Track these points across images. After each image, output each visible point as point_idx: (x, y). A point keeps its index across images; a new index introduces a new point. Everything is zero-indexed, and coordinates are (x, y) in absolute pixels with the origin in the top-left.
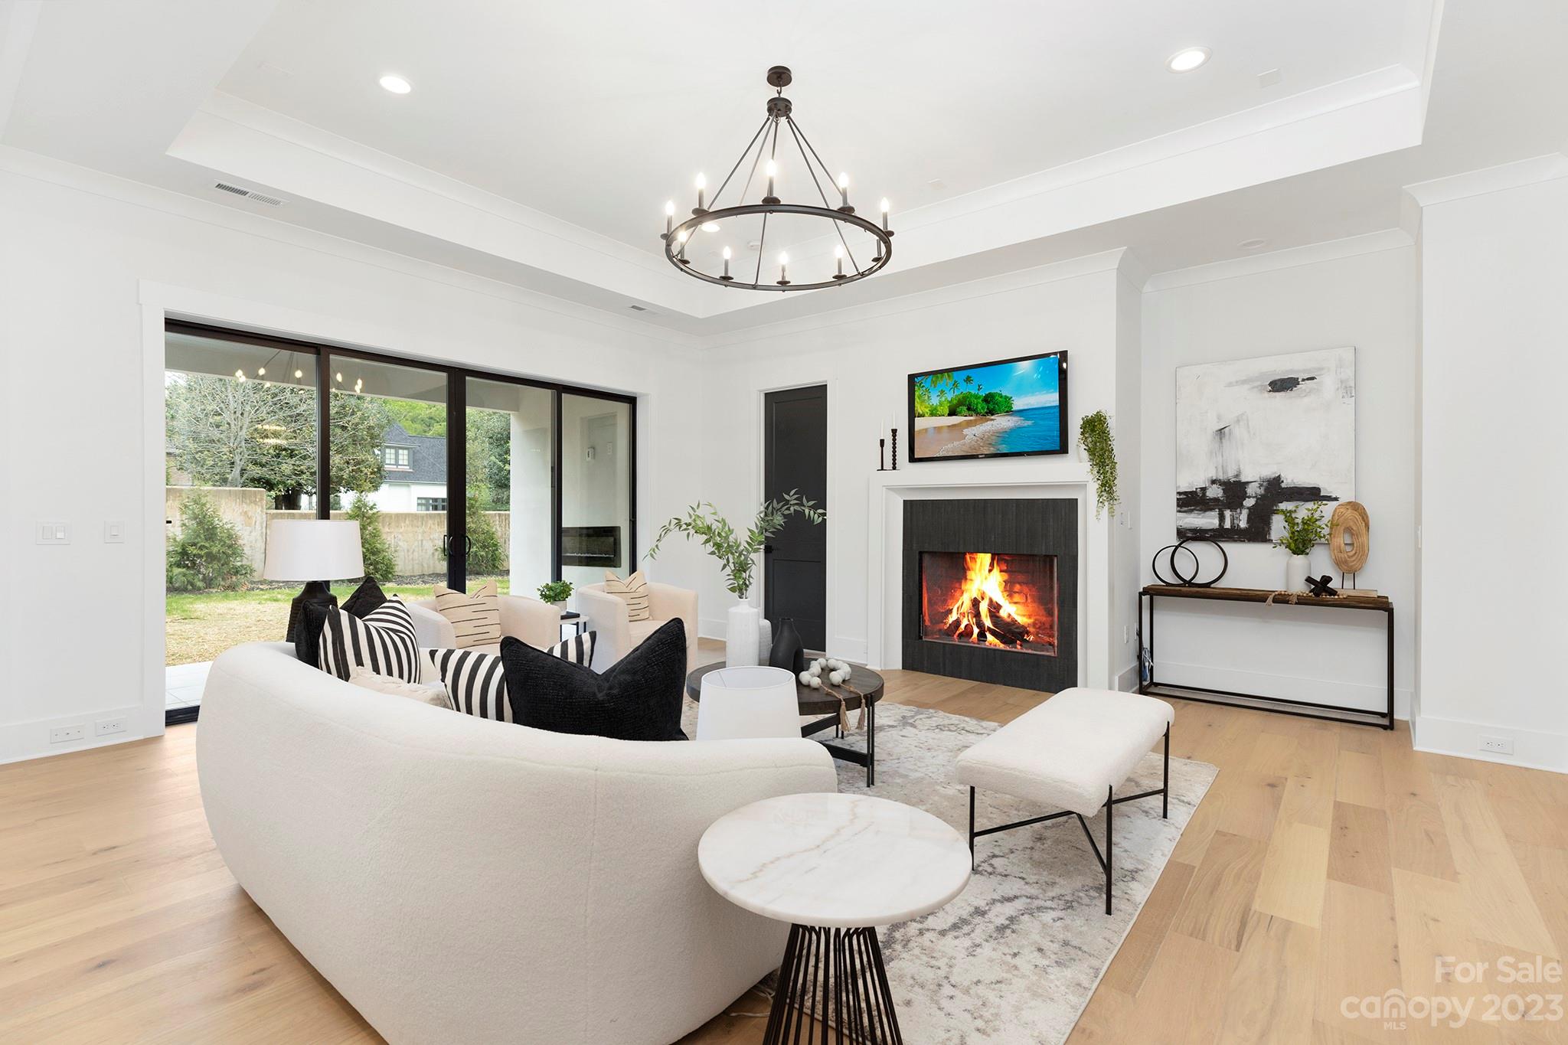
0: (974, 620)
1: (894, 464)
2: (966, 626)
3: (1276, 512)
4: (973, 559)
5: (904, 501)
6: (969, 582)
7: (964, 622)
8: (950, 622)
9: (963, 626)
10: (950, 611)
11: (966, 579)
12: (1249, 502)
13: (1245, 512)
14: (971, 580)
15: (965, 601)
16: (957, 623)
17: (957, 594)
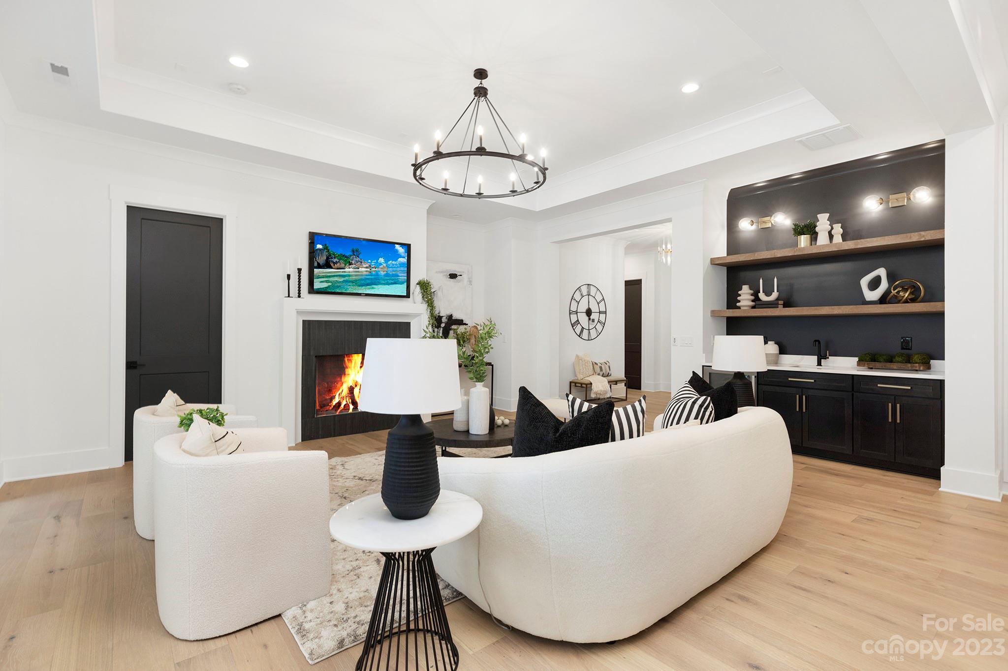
0: (350, 401)
1: (299, 293)
2: (345, 405)
3: (451, 329)
4: (350, 361)
5: (303, 320)
6: (347, 376)
7: (344, 403)
8: (334, 404)
9: (342, 406)
10: (334, 397)
11: (345, 374)
12: (443, 325)
13: (442, 329)
14: (348, 374)
15: (345, 389)
16: (339, 404)
17: (339, 385)
